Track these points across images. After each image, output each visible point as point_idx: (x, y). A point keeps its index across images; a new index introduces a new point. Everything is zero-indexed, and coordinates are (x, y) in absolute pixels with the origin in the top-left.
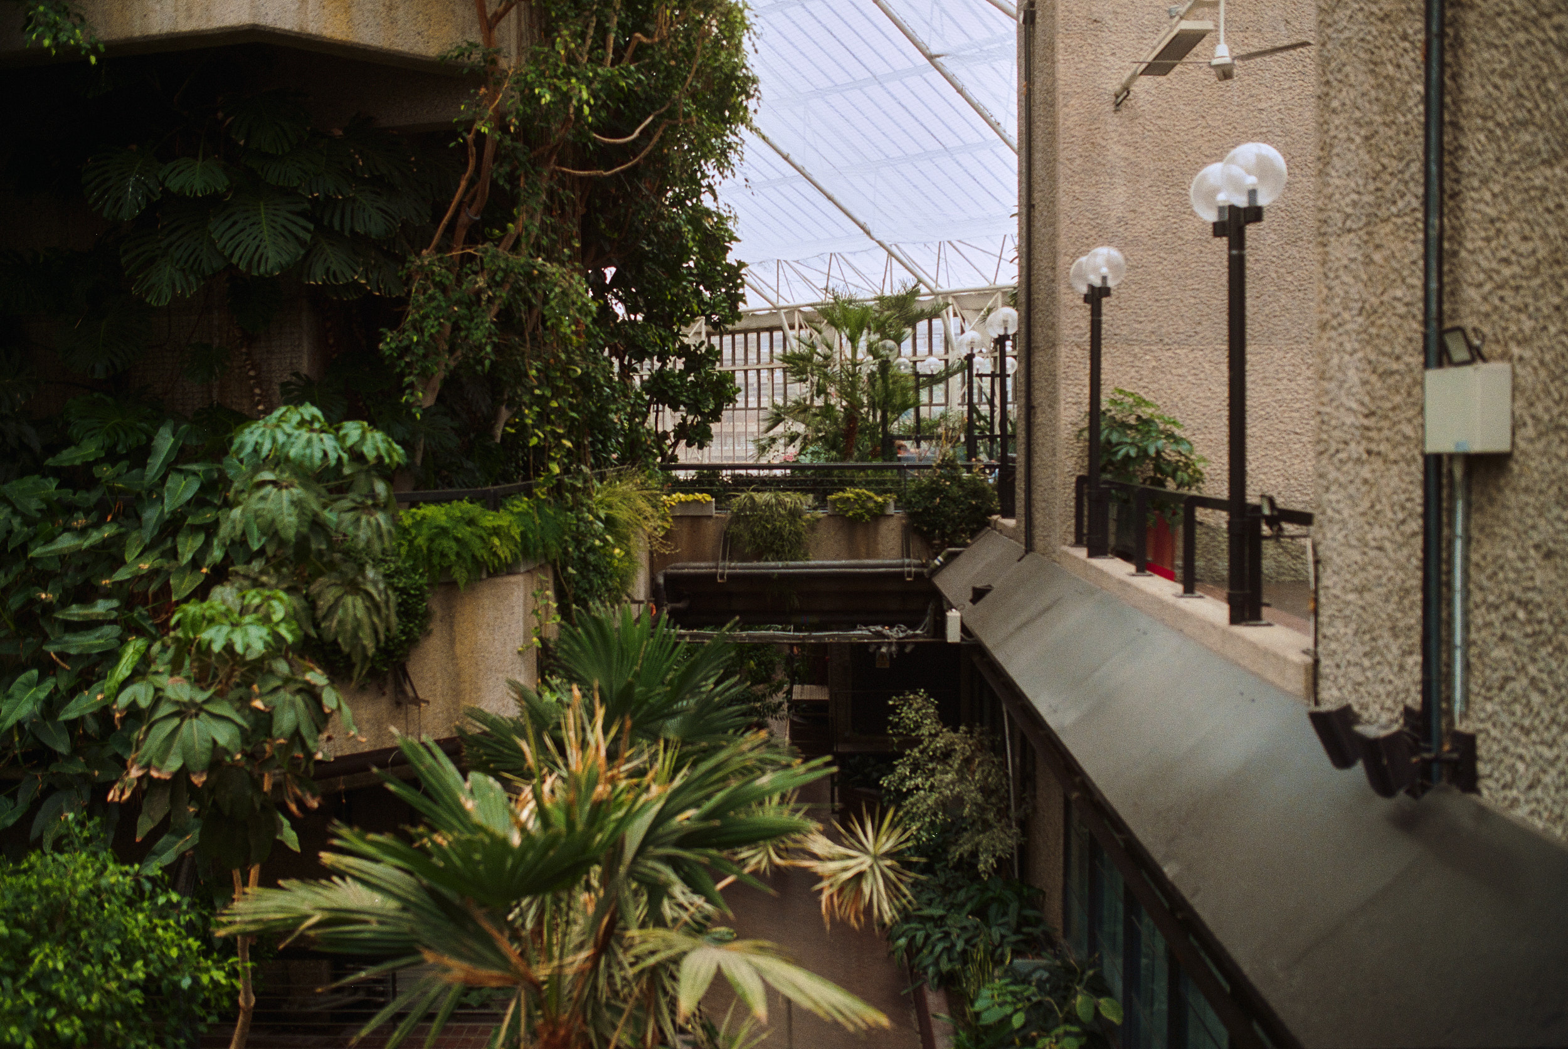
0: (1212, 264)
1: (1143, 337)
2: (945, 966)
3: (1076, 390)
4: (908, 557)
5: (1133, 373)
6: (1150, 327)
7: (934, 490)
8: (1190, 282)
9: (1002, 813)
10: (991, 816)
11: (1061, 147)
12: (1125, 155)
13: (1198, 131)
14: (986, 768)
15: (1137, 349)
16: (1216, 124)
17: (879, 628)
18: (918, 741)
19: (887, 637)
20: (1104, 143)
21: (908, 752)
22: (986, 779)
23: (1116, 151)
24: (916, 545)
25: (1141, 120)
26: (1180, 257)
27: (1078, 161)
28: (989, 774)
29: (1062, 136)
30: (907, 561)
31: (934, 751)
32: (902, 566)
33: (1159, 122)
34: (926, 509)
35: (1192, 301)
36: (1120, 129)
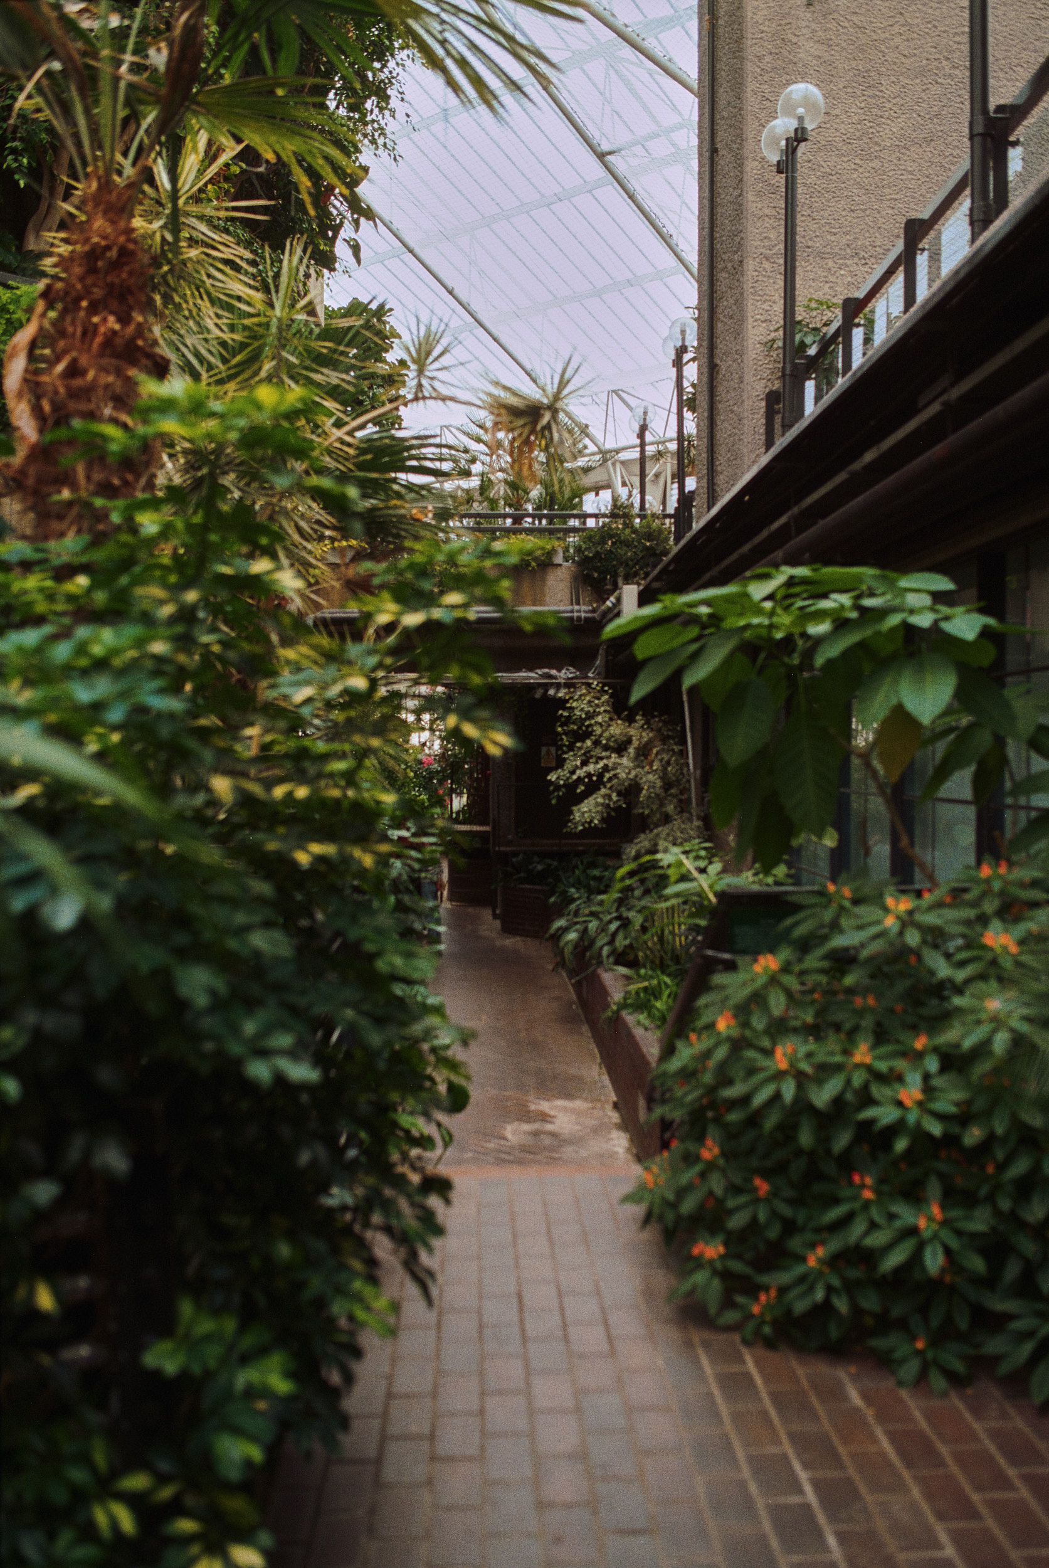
0: (911, 173)
1: (837, 250)
2: (621, 942)
3: (766, 307)
4: (578, 604)
5: (826, 288)
6: (845, 240)
7: (605, 534)
8: (887, 191)
9: (683, 807)
10: (670, 809)
11: (749, 43)
12: (817, 53)
13: (896, 29)
14: (666, 757)
15: (831, 264)
16: (916, 21)
17: (546, 670)
18: (588, 734)
19: (555, 678)
20: (795, 40)
21: (578, 744)
22: (665, 769)
23: (808, 49)
24: (586, 593)
25: (835, 16)
26: (876, 164)
27: (768, 58)
28: (668, 763)
29: (750, 30)
30: (576, 607)
31: (608, 740)
32: (572, 611)
33: (855, 18)
34: (597, 554)
35: (890, 212)
36: (813, 25)
